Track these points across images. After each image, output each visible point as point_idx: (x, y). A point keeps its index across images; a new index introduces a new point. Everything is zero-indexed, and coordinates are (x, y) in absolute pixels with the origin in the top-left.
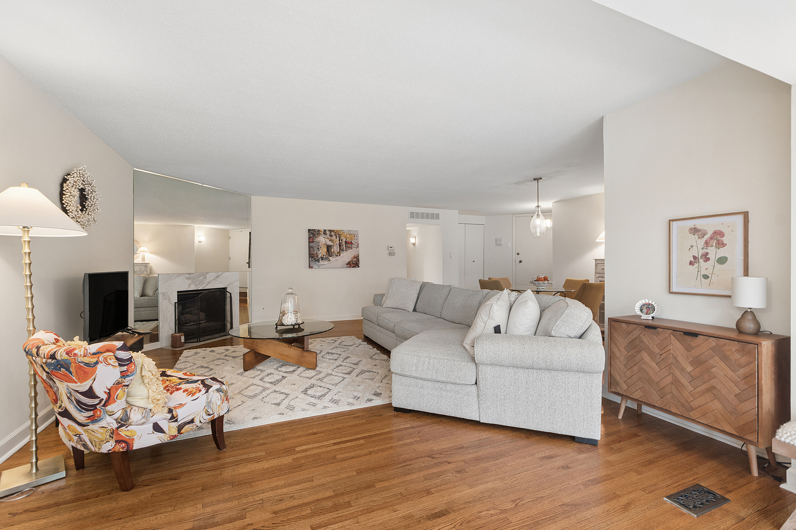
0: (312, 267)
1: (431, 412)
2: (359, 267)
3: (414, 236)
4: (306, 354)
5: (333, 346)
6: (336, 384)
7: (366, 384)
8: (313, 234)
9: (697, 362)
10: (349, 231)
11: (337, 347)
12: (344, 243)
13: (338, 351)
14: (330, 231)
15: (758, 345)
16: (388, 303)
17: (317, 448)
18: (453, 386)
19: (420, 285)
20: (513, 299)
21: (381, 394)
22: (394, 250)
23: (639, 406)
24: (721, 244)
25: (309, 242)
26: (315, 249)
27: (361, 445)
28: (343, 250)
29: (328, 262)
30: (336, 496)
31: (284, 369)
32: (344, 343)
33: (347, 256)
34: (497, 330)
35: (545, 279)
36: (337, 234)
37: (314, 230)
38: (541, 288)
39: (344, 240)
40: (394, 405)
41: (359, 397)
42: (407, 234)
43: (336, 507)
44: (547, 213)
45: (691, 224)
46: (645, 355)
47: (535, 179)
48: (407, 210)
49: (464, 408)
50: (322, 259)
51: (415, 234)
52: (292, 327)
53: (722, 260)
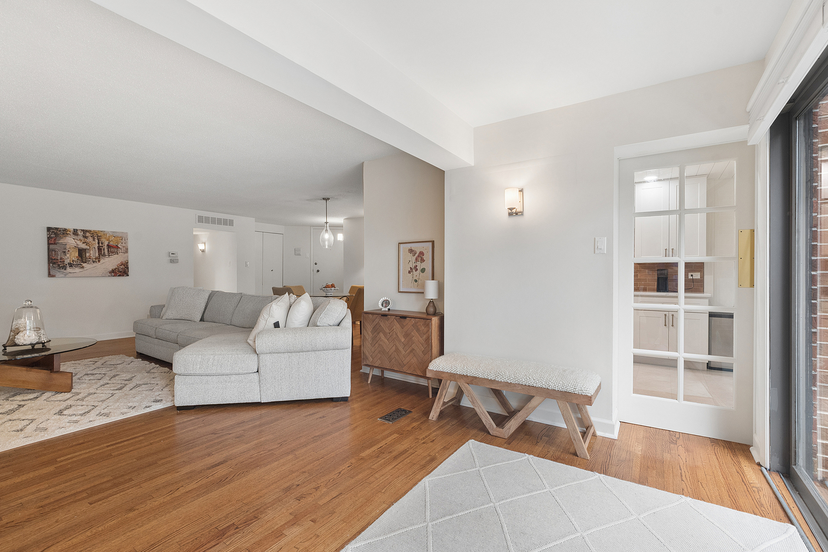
0: (53, 276)
1: (216, 404)
2: (128, 275)
3: (204, 241)
4: (54, 376)
5: (94, 367)
6: (103, 401)
7: (143, 395)
8: (54, 235)
9: (407, 335)
10: (113, 232)
11: (99, 368)
12: (106, 247)
13: (103, 371)
14: (84, 231)
15: (431, 320)
16: (169, 314)
17: (86, 453)
18: (237, 377)
19: (209, 293)
20: (292, 301)
21: (162, 400)
22: (177, 257)
23: (382, 372)
24: (423, 261)
25: (49, 244)
26: (59, 253)
27: (141, 440)
28: (104, 255)
29: (81, 270)
30: (115, 478)
31: (18, 398)
32: (108, 363)
33: (111, 262)
34: (277, 325)
35: (333, 286)
36: (97, 235)
37: (57, 229)
38: (329, 294)
39: (106, 243)
40: (177, 405)
41: (135, 407)
42: (195, 240)
43: (116, 485)
44: (335, 228)
45: (409, 246)
46: (381, 335)
47: (323, 199)
48: (194, 214)
49: (247, 393)
50: (71, 265)
51: (204, 239)
52: (30, 347)
53: (423, 270)
